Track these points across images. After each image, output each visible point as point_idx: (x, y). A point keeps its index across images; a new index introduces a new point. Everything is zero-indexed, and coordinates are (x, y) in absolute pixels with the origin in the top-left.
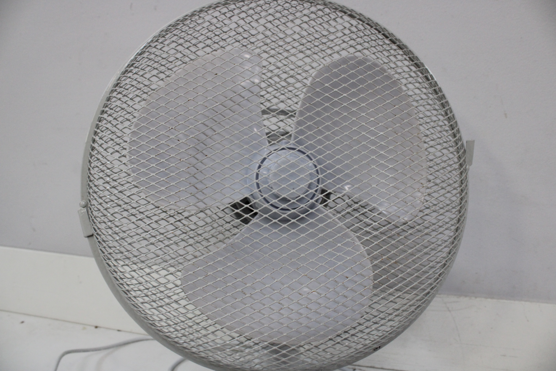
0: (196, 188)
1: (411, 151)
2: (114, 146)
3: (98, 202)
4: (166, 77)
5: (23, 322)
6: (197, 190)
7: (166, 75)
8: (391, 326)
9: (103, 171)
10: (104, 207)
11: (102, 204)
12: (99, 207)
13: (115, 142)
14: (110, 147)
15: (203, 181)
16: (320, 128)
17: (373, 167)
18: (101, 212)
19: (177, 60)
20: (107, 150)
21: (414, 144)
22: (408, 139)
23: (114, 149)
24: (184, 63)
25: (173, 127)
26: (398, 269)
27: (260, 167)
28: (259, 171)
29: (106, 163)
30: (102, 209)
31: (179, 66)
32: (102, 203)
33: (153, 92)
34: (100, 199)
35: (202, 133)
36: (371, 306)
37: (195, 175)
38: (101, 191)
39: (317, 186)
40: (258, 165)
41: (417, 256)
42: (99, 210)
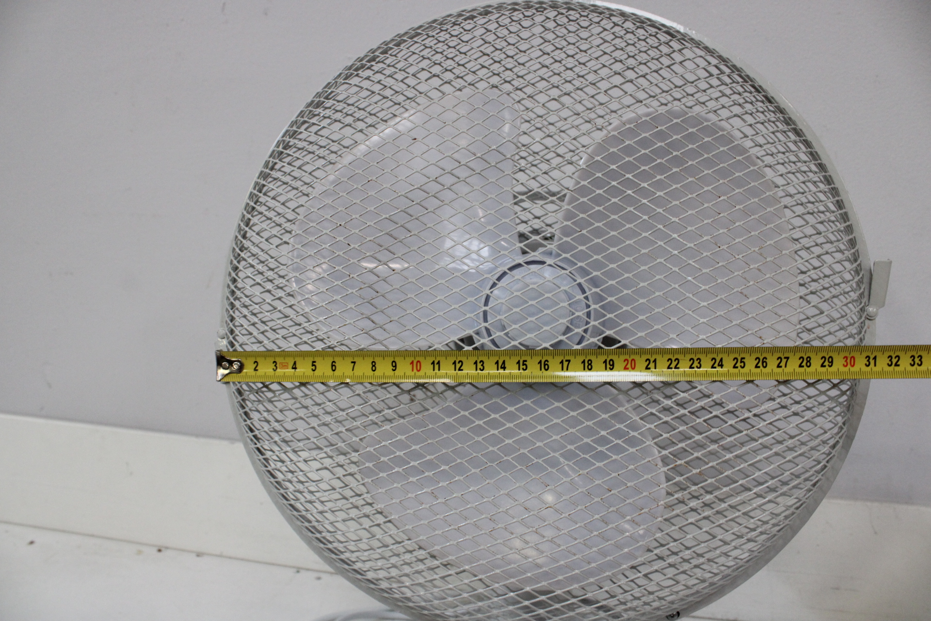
0: (373, 321)
1: (745, 278)
2: (281, 235)
3: (250, 322)
4: (367, 127)
5: (32, 543)
6: (374, 325)
7: (367, 123)
8: (736, 558)
9: (261, 273)
10: (259, 330)
11: (256, 325)
12: (251, 329)
13: (284, 229)
14: (276, 236)
15: (385, 311)
16: (584, 232)
17: (673, 302)
18: (254, 337)
19: (385, 100)
20: (270, 241)
21: (751, 267)
22: (740, 256)
23: (282, 239)
24: (396, 104)
25: (343, 224)
26: (739, 470)
27: (494, 285)
28: (491, 292)
29: (267, 260)
30: (255, 333)
31: (388, 108)
32: (257, 323)
33: (345, 150)
34: (253, 317)
35: (387, 234)
36: (683, 528)
37: (372, 301)
38: (256, 304)
39: (587, 323)
40: (491, 283)
41: (774, 450)
42: (251, 334)
